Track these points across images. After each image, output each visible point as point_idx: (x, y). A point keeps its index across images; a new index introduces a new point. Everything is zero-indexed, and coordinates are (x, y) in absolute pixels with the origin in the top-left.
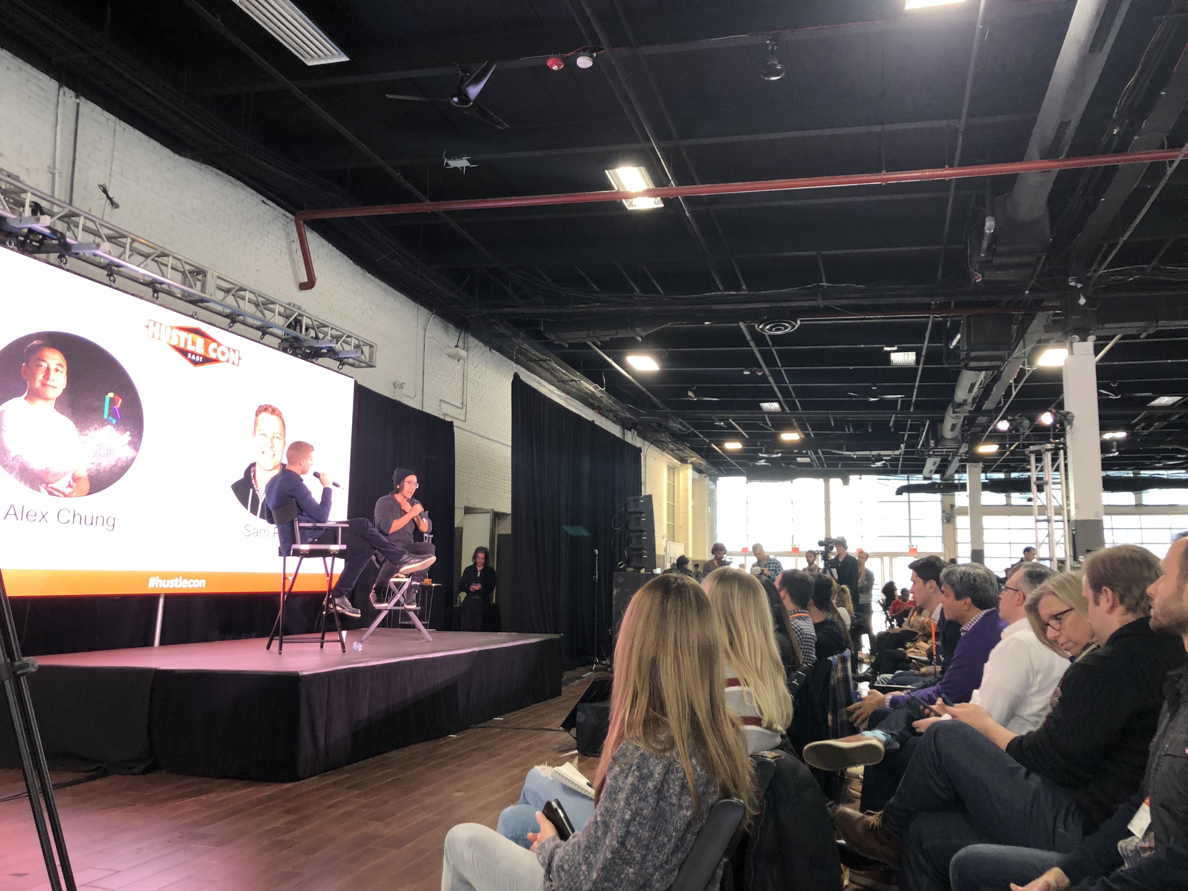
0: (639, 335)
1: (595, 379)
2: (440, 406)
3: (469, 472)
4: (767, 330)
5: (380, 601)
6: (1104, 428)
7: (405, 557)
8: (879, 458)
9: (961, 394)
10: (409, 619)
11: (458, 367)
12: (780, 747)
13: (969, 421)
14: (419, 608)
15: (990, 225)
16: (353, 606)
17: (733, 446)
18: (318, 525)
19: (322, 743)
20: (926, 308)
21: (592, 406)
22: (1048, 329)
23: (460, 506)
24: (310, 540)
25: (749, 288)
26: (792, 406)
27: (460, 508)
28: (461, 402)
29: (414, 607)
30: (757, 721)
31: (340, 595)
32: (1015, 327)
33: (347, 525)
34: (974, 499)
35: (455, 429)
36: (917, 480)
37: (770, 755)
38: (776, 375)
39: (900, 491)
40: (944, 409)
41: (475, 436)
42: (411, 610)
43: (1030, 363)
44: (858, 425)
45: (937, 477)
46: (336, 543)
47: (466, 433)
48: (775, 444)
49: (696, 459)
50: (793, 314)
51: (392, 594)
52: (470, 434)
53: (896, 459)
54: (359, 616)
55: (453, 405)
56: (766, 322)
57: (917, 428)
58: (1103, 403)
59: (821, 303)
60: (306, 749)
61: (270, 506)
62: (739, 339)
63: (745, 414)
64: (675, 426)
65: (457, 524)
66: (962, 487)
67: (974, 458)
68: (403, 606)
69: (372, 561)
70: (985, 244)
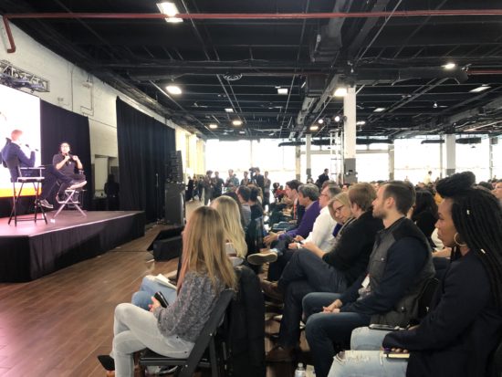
0: (173, 77)
1: (152, 96)
2: (81, 109)
4: (228, 78)
5: (61, 200)
6: (357, 120)
7: (72, 181)
8: (272, 132)
9: (305, 106)
10: (75, 207)
11: (89, 90)
12: (243, 264)
13: (308, 117)
15: (319, 38)
16: (49, 204)
17: (213, 126)
18: (30, 168)
19: (41, 264)
20: (292, 71)
21: (151, 109)
22: (339, 82)
23: (93, 154)
24: (26, 175)
25: (221, 60)
26: (238, 110)
27: (93, 156)
28: (91, 107)
29: (77, 202)
30: (235, 255)
31: (43, 199)
32: (326, 80)
33: (43, 168)
34: (308, 148)
35: (89, 120)
36: (286, 140)
37: (240, 268)
38: (232, 97)
39: (280, 145)
40: (298, 112)
43: (332, 94)
44: (264, 118)
45: (294, 140)
46: (39, 176)
47: (94, 122)
48: (230, 126)
49: (198, 132)
50: (239, 72)
51: (66, 197)
53: (278, 132)
54: (52, 207)
55: (87, 109)
56: (228, 75)
57: (287, 120)
58: (358, 111)
59: (250, 67)
60: (34, 267)
61: (5, 160)
62: (216, 81)
63: (219, 113)
64: (189, 118)
65: (92, 162)
66: (304, 143)
67: (308, 132)
68: (71, 202)
70: (317, 46)
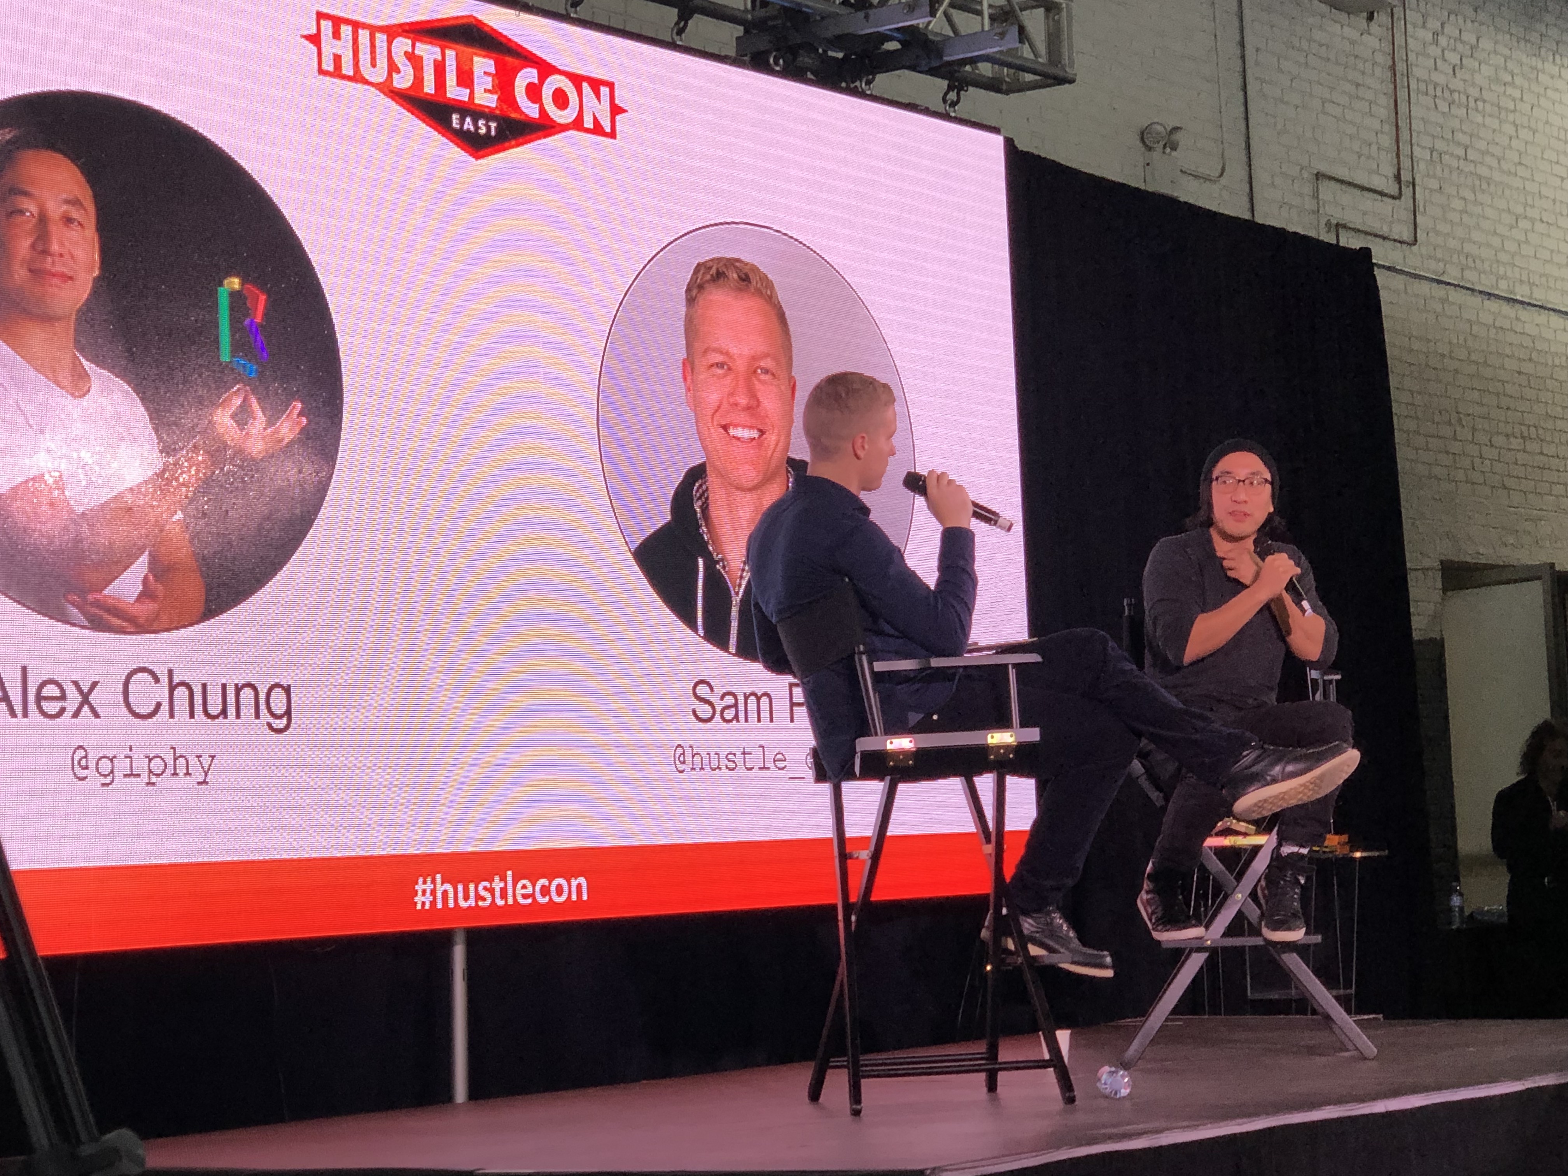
2: (1316, 196)
3: (1447, 431)
5: (1174, 918)
7: (1248, 756)
10: (1285, 978)
11: (1370, 40)
14: (1318, 939)
16: (1084, 941)
18: (936, 662)
23: (1426, 563)
24: (914, 718)
27: (1425, 570)
28: (1390, 171)
29: (1297, 935)
31: (1037, 907)
33: (1033, 658)
35: (1381, 277)
41: (1455, 296)
42: (1289, 946)
47: (1425, 288)
52: (1439, 291)
54: (1109, 973)
55: (1363, 188)
61: (770, 609)
65: (1421, 627)
68: (1256, 932)
69: (1132, 780)
